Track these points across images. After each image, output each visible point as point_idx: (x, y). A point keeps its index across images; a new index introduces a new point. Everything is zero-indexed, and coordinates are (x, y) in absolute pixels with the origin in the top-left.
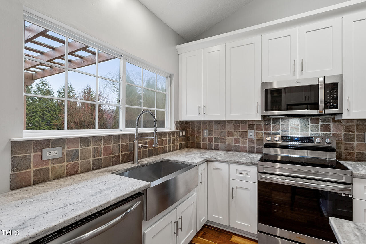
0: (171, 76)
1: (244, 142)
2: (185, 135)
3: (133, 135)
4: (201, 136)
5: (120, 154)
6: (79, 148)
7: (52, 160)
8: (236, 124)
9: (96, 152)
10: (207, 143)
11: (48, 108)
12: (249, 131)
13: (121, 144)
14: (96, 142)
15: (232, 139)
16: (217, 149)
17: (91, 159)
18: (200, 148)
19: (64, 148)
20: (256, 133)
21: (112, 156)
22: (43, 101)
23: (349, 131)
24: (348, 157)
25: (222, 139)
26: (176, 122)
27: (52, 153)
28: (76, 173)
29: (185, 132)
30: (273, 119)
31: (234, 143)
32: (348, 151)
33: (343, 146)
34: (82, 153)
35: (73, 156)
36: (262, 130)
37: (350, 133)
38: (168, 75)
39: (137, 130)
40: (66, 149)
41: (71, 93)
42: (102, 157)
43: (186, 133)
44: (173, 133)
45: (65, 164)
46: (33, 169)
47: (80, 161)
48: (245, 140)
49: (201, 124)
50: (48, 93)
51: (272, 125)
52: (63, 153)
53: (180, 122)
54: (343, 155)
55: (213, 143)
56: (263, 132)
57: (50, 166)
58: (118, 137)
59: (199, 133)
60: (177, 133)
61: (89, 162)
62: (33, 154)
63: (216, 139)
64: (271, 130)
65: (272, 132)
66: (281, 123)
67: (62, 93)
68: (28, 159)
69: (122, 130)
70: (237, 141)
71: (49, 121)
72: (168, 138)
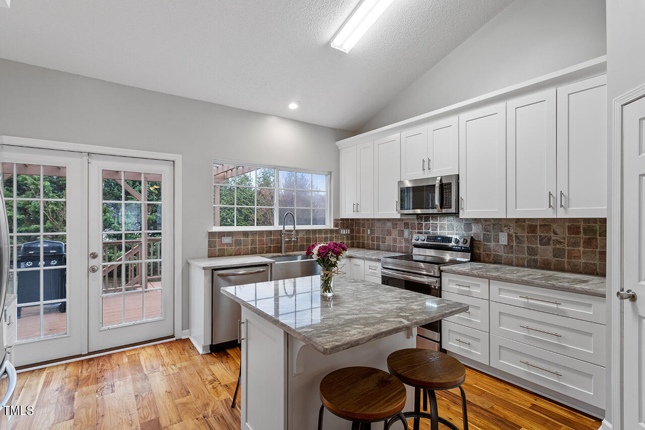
0: (330, 173)
1: (400, 241)
2: (349, 233)
3: (291, 231)
4: (366, 235)
5: (272, 245)
6: (242, 239)
7: (227, 244)
8: (394, 222)
9: (253, 242)
10: (370, 242)
11: (246, 199)
12: (404, 230)
13: (272, 238)
14: (253, 235)
15: (390, 238)
16: (378, 249)
17: (250, 247)
18: (365, 248)
19: (233, 238)
20: (411, 232)
21: (265, 246)
22: (241, 190)
23: (488, 231)
24: (486, 259)
25: (382, 238)
26: (335, 220)
27: (227, 240)
28: (240, 255)
29: (349, 230)
30: (425, 217)
31: (393, 243)
32: (486, 252)
33: (482, 247)
34: (243, 242)
35: (238, 243)
36: (415, 229)
37: (488, 233)
38: (326, 173)
39: (284, 227)
40: (234, 238)
41: (271, 177)
42: (257, 246)
43: (352, 231)
44: (331, 231)
45: (234, 247)
46: (217, 248)
47: (242, 247)
48: (402, 240)
49: (366, 221)
50: (246, 179)
51: (424, 223)
52: (232, 241)
53: (342, 219)
54: (482, 257)
55: (375, 243)
56: (417, 231)
57: (226, 248)
58: (270, 232)
59: (364, 231)
60: (337, 232)
61: (248, 249)
62: (217, 240)
63: (378, 238)
64: (423, 230)
65: (424, 231)
66: (431, 222)
67: (261, 178)
68: (215, 242)
69: (276, 226)
70: (395, 240)
71: (247, 215)
72: (323, 236)
